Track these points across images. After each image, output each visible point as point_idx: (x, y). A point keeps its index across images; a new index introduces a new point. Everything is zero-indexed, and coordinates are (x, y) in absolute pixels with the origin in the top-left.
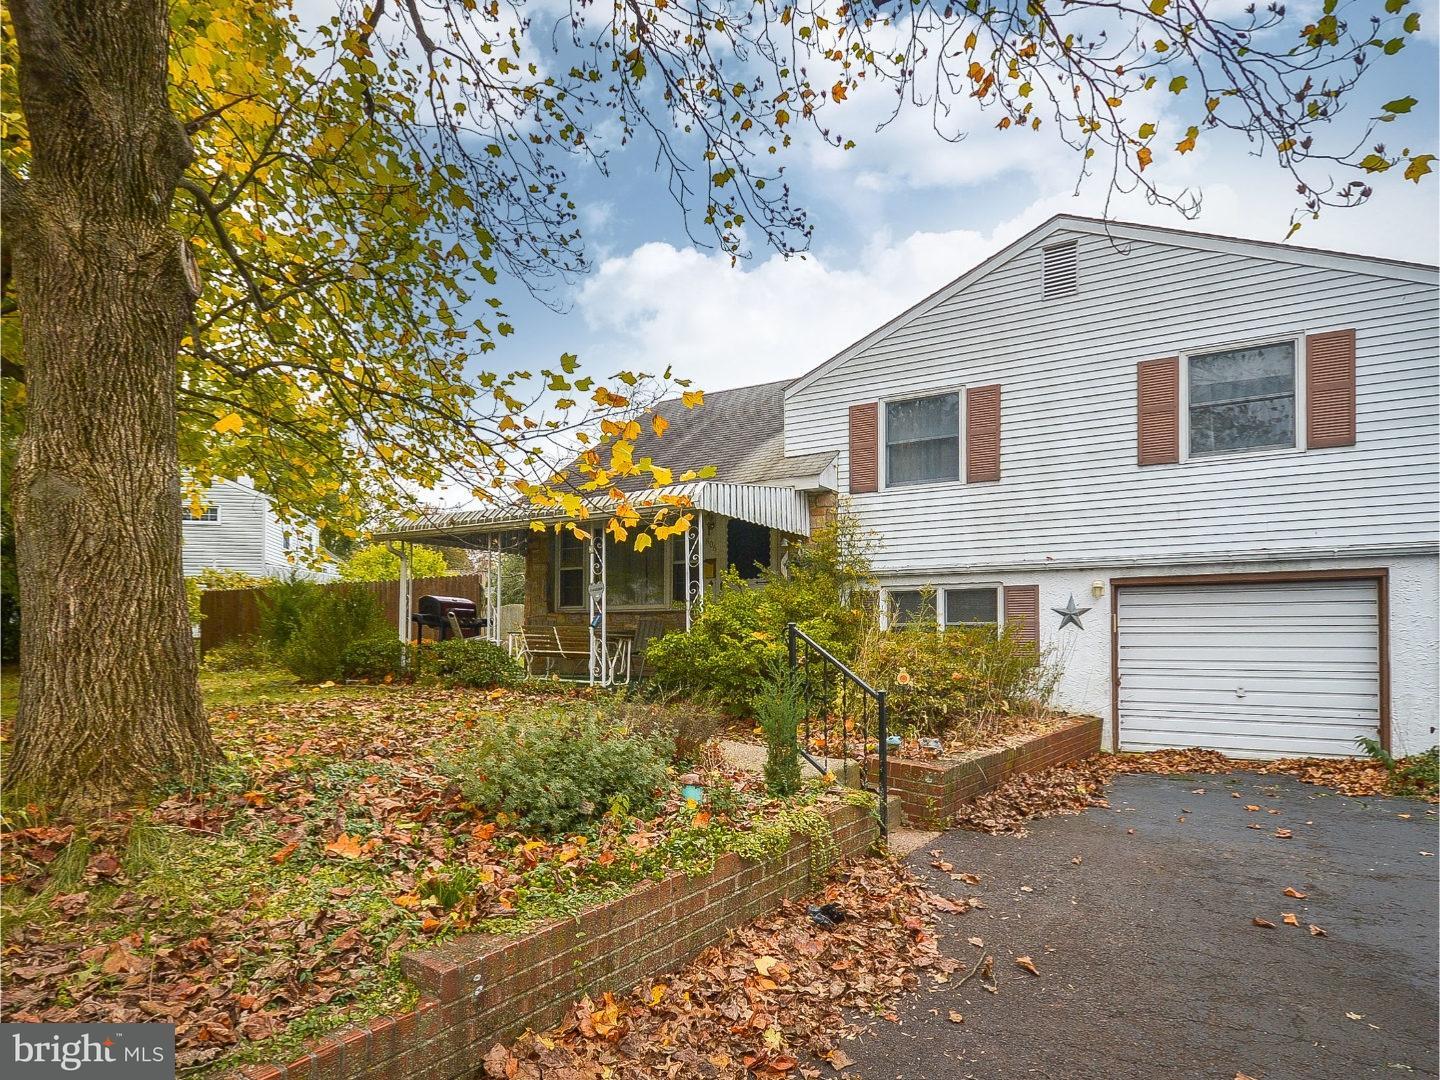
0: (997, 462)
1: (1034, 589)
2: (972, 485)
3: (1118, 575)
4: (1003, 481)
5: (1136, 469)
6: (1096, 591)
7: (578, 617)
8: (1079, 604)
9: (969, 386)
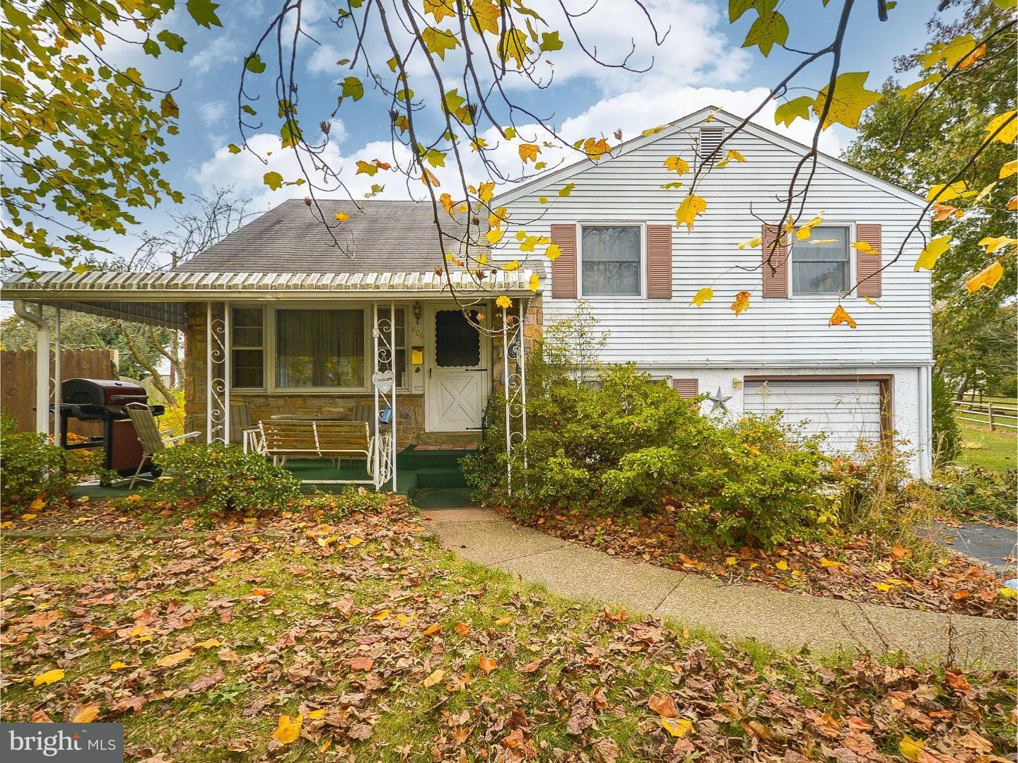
0: (670, 284)
1: (695, 382)
2: (651, 300)
3: (749, 373)
4: (673, 299)
5: (761, 299)
6: (735, 383)
7: (262, 400)
8: (725, 394)
9: (648, 223)
